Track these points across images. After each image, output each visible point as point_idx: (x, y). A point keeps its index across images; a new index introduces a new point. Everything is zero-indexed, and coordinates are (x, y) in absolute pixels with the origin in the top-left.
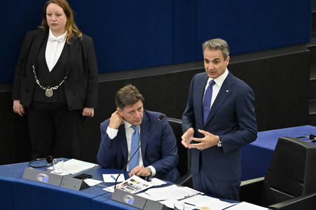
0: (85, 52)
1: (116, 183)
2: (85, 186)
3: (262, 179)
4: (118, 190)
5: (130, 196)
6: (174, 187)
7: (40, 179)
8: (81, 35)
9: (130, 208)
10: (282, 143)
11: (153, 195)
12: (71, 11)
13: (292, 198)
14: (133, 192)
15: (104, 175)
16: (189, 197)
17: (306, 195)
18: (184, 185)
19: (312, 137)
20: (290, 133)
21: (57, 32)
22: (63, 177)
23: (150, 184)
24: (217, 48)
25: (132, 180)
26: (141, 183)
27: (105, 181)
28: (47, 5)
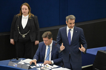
1: (41, 67)
2: (30, 68)
3: (92, 65)
4: (42, 69)
6: (61, 68)
7: (14, 66)
8: (33, 16)
10: (99, 52)
22: (22, 65)
23: (53, 67)
25: (47, 66)
26: (50, 67)
27: (37, 66)
28: (22, 6)
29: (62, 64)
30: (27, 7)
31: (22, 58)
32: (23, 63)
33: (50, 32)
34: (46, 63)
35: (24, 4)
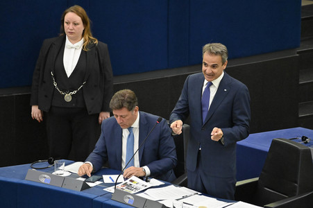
0: (101, 58)
1: (116, 184)
2: (85, 187)
3: (257, 179)
4: (118, 190)
5: (130, 196)
6: (172, 187)
7: (43, 180)
8: (96, 42)
10: (275, 144)
11: (152, 195)
12: (88, 20)
13: (286, 198)
14: (133, 192)
15: (104, 176)
16: (187, 197)
17: (300, 195)
18: (181, 185)
19: (304, 138)
20: (283, 135)
21: (74, 40)
22: (64, 178)
23: (149, 185)
24: (217, 53)
25: (131, 181)
26: (141, 184)
27: (105, 182)
28: (65, 14)
29: (171, 174)
30: (78, 19)
31: (63, 160)
32: (66, 174)
33: (129, 91)
34: (131, 172)
35: (72, 8)
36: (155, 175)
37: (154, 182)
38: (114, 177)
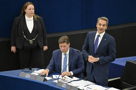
1: (58, 79)
2: (45, 80)
3: (120, 78)
4: (59, 81)
5: (64, 84)
6: (83, 80)
7: (27, 77)
9: (64, 89)
10: (128, 63)
11: (74, 84)
13: (132, 86)
14: (65, 83)
15: (53, 75)
16: (89, 85)
20: (131, 59)
22: (36, 76)
23: (72, 80)
25: (65, 78)
26: (69, 79)
27: (54, 78)
29: (82, 75)
34: (65, 74)
36: (75, 75)
37: (75, 78)
38: (58, 76)
